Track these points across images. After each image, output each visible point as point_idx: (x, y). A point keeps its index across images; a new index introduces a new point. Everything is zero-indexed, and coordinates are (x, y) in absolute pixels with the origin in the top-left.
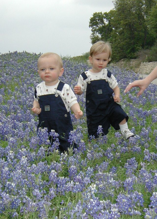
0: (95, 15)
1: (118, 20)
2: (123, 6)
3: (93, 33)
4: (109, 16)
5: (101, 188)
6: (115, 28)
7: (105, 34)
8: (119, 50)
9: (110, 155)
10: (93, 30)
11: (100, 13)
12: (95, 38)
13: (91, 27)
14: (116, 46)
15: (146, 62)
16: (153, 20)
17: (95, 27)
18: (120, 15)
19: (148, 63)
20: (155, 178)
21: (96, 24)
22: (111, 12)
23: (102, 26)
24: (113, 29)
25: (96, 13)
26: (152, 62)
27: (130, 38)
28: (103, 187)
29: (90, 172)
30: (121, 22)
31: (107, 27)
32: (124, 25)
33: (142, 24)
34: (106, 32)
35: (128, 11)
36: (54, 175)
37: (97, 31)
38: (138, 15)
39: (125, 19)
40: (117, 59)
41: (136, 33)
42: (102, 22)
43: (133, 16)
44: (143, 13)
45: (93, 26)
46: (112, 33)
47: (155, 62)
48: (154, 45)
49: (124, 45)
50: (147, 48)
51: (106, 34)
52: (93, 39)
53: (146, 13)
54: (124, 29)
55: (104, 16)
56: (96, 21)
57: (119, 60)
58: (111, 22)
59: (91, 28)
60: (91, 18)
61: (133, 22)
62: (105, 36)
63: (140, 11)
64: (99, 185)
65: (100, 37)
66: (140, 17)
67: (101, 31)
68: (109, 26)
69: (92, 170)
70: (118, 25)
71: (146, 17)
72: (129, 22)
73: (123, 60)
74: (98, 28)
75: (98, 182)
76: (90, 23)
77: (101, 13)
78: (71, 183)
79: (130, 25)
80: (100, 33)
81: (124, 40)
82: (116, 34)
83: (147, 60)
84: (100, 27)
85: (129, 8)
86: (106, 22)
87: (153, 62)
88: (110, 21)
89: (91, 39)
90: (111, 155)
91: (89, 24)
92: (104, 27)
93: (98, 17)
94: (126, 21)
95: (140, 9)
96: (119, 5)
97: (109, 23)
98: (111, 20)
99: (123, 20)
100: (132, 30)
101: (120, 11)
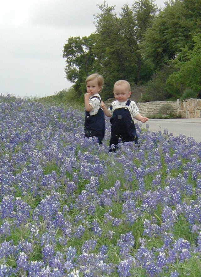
0: (71, 41)
1: (102, 47)
2: (109, 29)
3: (68, 65)
4: (89, 42)
5: (87, 274)
6: (97, 57)
7: (85, 66)
9: (97, 229)
10: (69, 60)
11: (77, 38)
12: (71, 71)
13: (66, 57)
15: (141, 102)
16: (149, 46)
17: (71, 56)
18: (104, 40)
19: (143, 103)
20: (160, 259)
21: (72, 53)
22: (93, 36)
23: (81, 55)
24: (96, 58)
25: (72, 37)
26: (148, 102)
27: (118, 71)
28: (90, 273)
29: (72, 254)
30: (106, 49)
31: (88, 57)
32: (110, 53)
33: (134, 52)
34: (86, 64)
35: (115, 34)
36: (23, 258)
37: (74, 63)
38: (129, 39)
39: (111, 46)
41: (126, 64)
42: (81, 50)
43: (122, 42)
44: (135, 37)
45: (68, 55)
46: (94, 65)
47: (154, 102)
48: (151, 79)
49: (110, 80)
50: (142, 83)
52: (69, 72)
53: (140, 37)
54: (110, 58)
55: (83, 41)
56: (72, 49)
57: (105, 100)
58: (92, 50)
59: (66, 59)
60: (66, 45)
61: (123, 49)
62: (85, 69)
63: (131, 34)
64: (85, 270)
65: (78, 70)
66: (131, 42)
67: (79, 61)
68: (89, 55)
69: (74, 251)
70: (102, 53)
71: (140, 42)
72: (116, 49)
73: (110, 101)
74: (75, 58)
75: (84, 267)
76: (65, 51)
77: (79, 38)
78: (47, 268)
79: (118, 53)
80: (79, 65)
81: (110, 74)
82: (100, 65)
83: (142, 100)
84: (77, 56)
85: (116, 31)
86: (86, 50)
87: (151, 102)
88: (90, 48)
89: (67, 73)
90: (99, 229)
91: (63, 53)
92: (83, 56)
93: (75, 43)
94: (113, 48)
95: (131, 31)
96: (102, 27)
97: (90, 51)
98: (92, 47)
99: (109, 47)
100: (121, 59)
101: (105, 35)
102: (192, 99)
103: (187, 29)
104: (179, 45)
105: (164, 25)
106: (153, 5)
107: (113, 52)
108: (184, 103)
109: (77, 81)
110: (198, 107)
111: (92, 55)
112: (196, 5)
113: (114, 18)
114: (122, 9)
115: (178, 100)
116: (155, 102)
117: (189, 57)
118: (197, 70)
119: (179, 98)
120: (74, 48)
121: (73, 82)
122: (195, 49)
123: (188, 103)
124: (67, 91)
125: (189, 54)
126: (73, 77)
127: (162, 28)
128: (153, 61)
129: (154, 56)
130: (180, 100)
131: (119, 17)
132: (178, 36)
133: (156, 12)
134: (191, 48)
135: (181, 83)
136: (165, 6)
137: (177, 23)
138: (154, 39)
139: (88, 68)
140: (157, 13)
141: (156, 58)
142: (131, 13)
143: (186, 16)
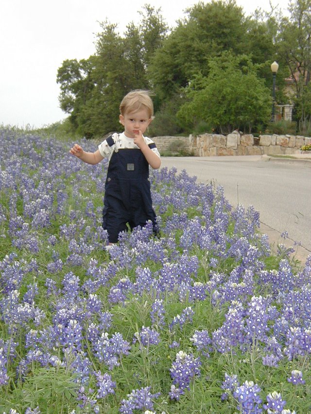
0: (67, 64)
1: (103, 72)
2: (111, 50)
3: (63, 93)
4: (88, 66)
8: (104, 119)
10: (63, 87)
11: (73, 61)
12: (66, 99)
13: (60, 83)
14: (99, 113)
16: (157, 71)
17: (66, 82)
18: (105, 63)
21: (68, 78)
22: (92, 58)
23: (78, 81)
24: (96, 85)
25: (68, 60)
26: (155, 136)
30: (108, 74)
31: (86, 82)
32: (112, 78)
33: (140, 78)
34: (83, 91)
35: (118, 56)
37: (70, 90)
38: (134, 63)
39: (113, 70)
40: (101, 133)
42: (78, 75)
43: (126, 66)
44: (142, 61)
45: (63, 81)
46: (93, 92)
47: (162, 137)
48: (159, 111)
49: (112, 110)
51: (84, 93)
52: (63, 100)
53: (147, 60)
54: (111, 85)
55: (81, 65)
56: (68, 74)
57: (105, 134)
58: (91, 75)
59: (60, 85)
60: (60, 69)
61: (127, 74)
62: (82, 97)
63: (137, 56)
65: (75, 98)
66: (138, 66)
67: (75, 88)
68: (88, 80)
70: (103, 79)
71: (147, 66)
72: (119, 75)
74: (71, 84)
76: (58, 76)
77: (75, 60)
79: (121, 79)
80: (75, 92)
82: (100, 93)
83: (149, 134)
84: (73, 82)
85: (119, 53)
87: (158, 137)
88: (89, 73)
89: (61, 101)
91: (57, 78)
92: (80, 82)
93: (71, 66)
94: (115, 73)
95: (137, 54)
96: (103, 48)
97: (89, 76)
98: (91, 71)
99: (111, 71)
100: (125, 87)
101: (106, 58)
102: (206, 134)
103: (201, 53)
104: (192, 71)
105: (175, 47)
106: (163, 24)
107: (116, 79)
108: (198, 138)
109: (73, 112)
110: (214, 144)
111: (91, 81)
112: (212, 24)
113: (117, 38)
114: (127, 27)
115: (191, 135)
116: (164, 137)
117: (204, 85)
118: (212, 100)
119: (191, 133)
120: (70, 72)
121: (69, 113)
122: (211, 75)
123: (202, 139)
124: (61, 123)
125: (204, 81)
126: (69, 107)
127: (174, 50)
128: (163, 88)
129: (164, 83)
130: (192, 136)
131: (123, 37)
132: (191, 61)
133: (167, 31)
134: (206, 74)
135: (195, 115)
136: (176, 25)
137: (190, 46)
138: (164, 63)
139: (85, 96)
140: (169, 33)
141: (166, 85)
142: (137, 32)
143: (201, 38)
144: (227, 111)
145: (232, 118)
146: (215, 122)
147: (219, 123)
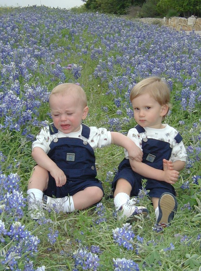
14: (106, 3)
15: (137, 18)
50: (137, 5)
102: (175, 17)
108: (169, 20)
110: (180, 23)
115: (165, 18)
116: (148, 18)
119: (165, 16)
123: (172, 20)
130: (166, 18)
144: (189, 3)
145: (192, 7)
146: (181, 10)
147: (183, 11)
